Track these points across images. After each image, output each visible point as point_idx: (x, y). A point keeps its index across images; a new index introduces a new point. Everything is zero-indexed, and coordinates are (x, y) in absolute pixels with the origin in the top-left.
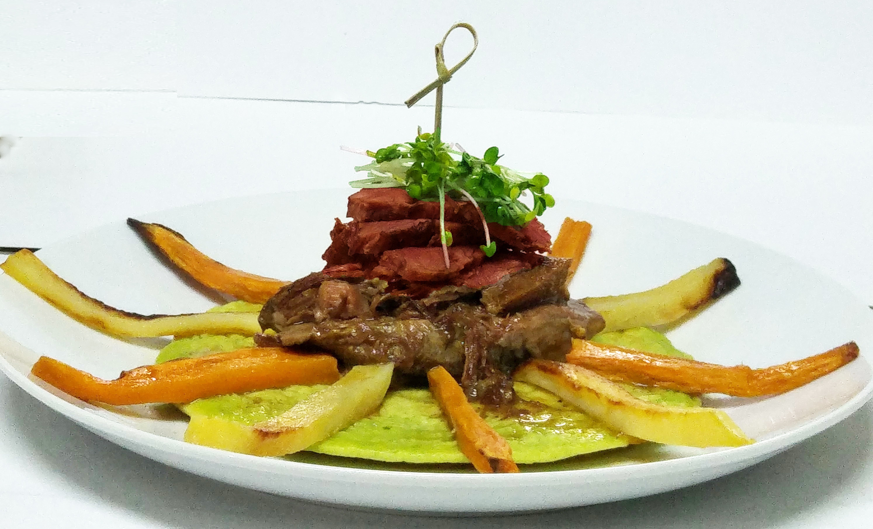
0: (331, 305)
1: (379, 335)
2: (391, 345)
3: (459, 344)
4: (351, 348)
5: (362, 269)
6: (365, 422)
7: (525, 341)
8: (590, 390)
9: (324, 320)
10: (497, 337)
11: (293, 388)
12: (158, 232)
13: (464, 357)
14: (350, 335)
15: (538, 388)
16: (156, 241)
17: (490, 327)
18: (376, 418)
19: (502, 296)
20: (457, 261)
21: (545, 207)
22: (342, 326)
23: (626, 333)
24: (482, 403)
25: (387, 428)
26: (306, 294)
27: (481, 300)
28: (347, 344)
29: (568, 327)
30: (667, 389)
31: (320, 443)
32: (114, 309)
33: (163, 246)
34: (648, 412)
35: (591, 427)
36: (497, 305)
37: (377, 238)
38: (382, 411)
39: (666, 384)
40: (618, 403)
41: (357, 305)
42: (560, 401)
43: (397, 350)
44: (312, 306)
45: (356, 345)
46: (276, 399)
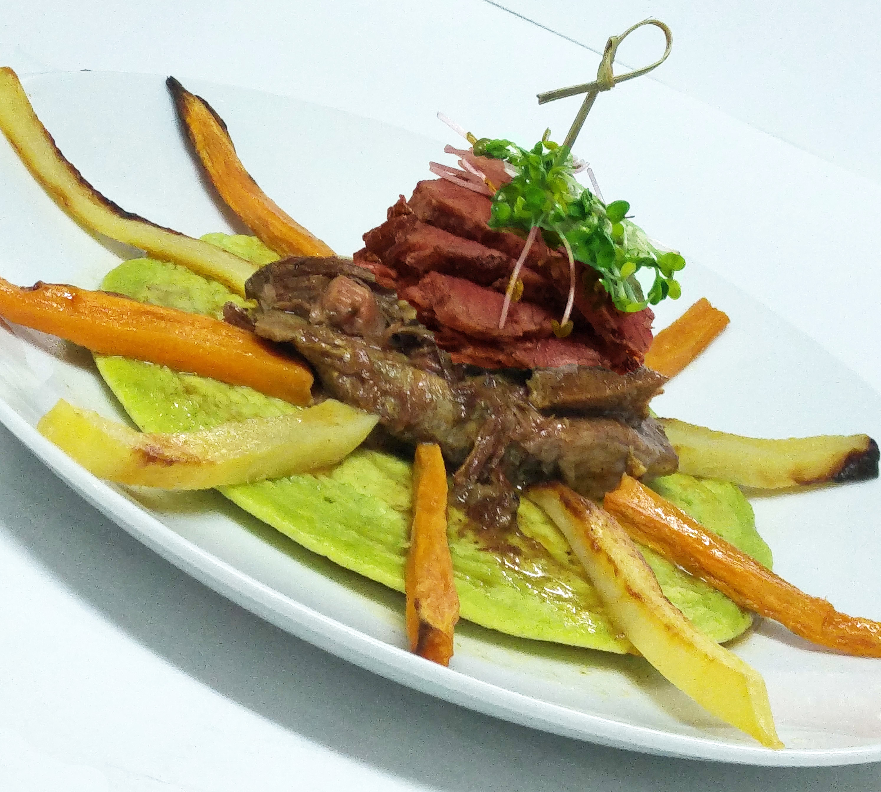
0: (336, 310)
1: (376, 374)
2: (385, 393)
3: (471, 427)
4: (336, 374)
5: (396, 280)
6: (306, 480)
7: (560, 457)
8: (610, 560)
9: (320, 323)
10: (526, 437)
11: (246, 391)
12: (197, 108)
13: (472, 446)
14: (341, 359)
15: (550, 521)
16: (188, 120)
17: (522, 421)
18: (323, 479)
19: (555, 389)
20: (516, 322)
21: (664, 296)
22: (338, 342)
23: (704, 483)
24: (467, 514)
25: (329, 500)
26: (314, 280)
27: (528, 382)
28: (333, 367)
29: (626, 457)
30: (715, 589)
31: (233, 486)
32: (90, 187)
33: (195, 129)
34: (668, 627)
35: (589, 608)
36: (544, 398)
37: (428, 252)
38: (337, 472)
39: (716, 582)
40: (636, 596)
41: (369, 322)
42: (569, 553)
43: (390, 404)
44: (313, 299)
45: (343, 374)
46: (215, 398)
